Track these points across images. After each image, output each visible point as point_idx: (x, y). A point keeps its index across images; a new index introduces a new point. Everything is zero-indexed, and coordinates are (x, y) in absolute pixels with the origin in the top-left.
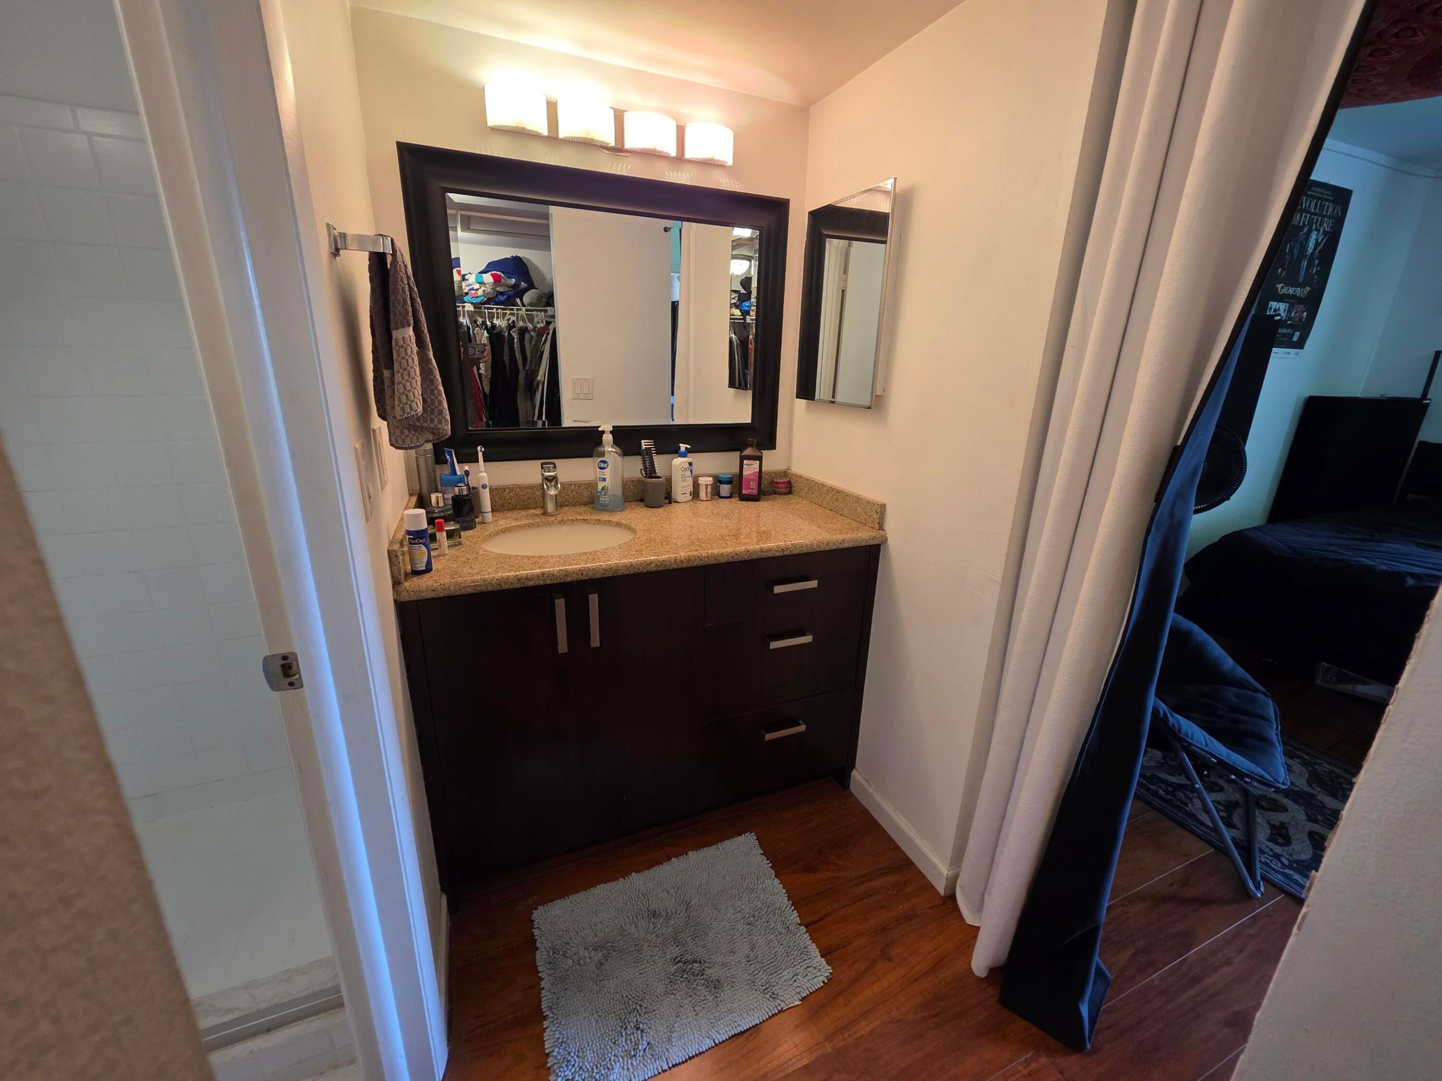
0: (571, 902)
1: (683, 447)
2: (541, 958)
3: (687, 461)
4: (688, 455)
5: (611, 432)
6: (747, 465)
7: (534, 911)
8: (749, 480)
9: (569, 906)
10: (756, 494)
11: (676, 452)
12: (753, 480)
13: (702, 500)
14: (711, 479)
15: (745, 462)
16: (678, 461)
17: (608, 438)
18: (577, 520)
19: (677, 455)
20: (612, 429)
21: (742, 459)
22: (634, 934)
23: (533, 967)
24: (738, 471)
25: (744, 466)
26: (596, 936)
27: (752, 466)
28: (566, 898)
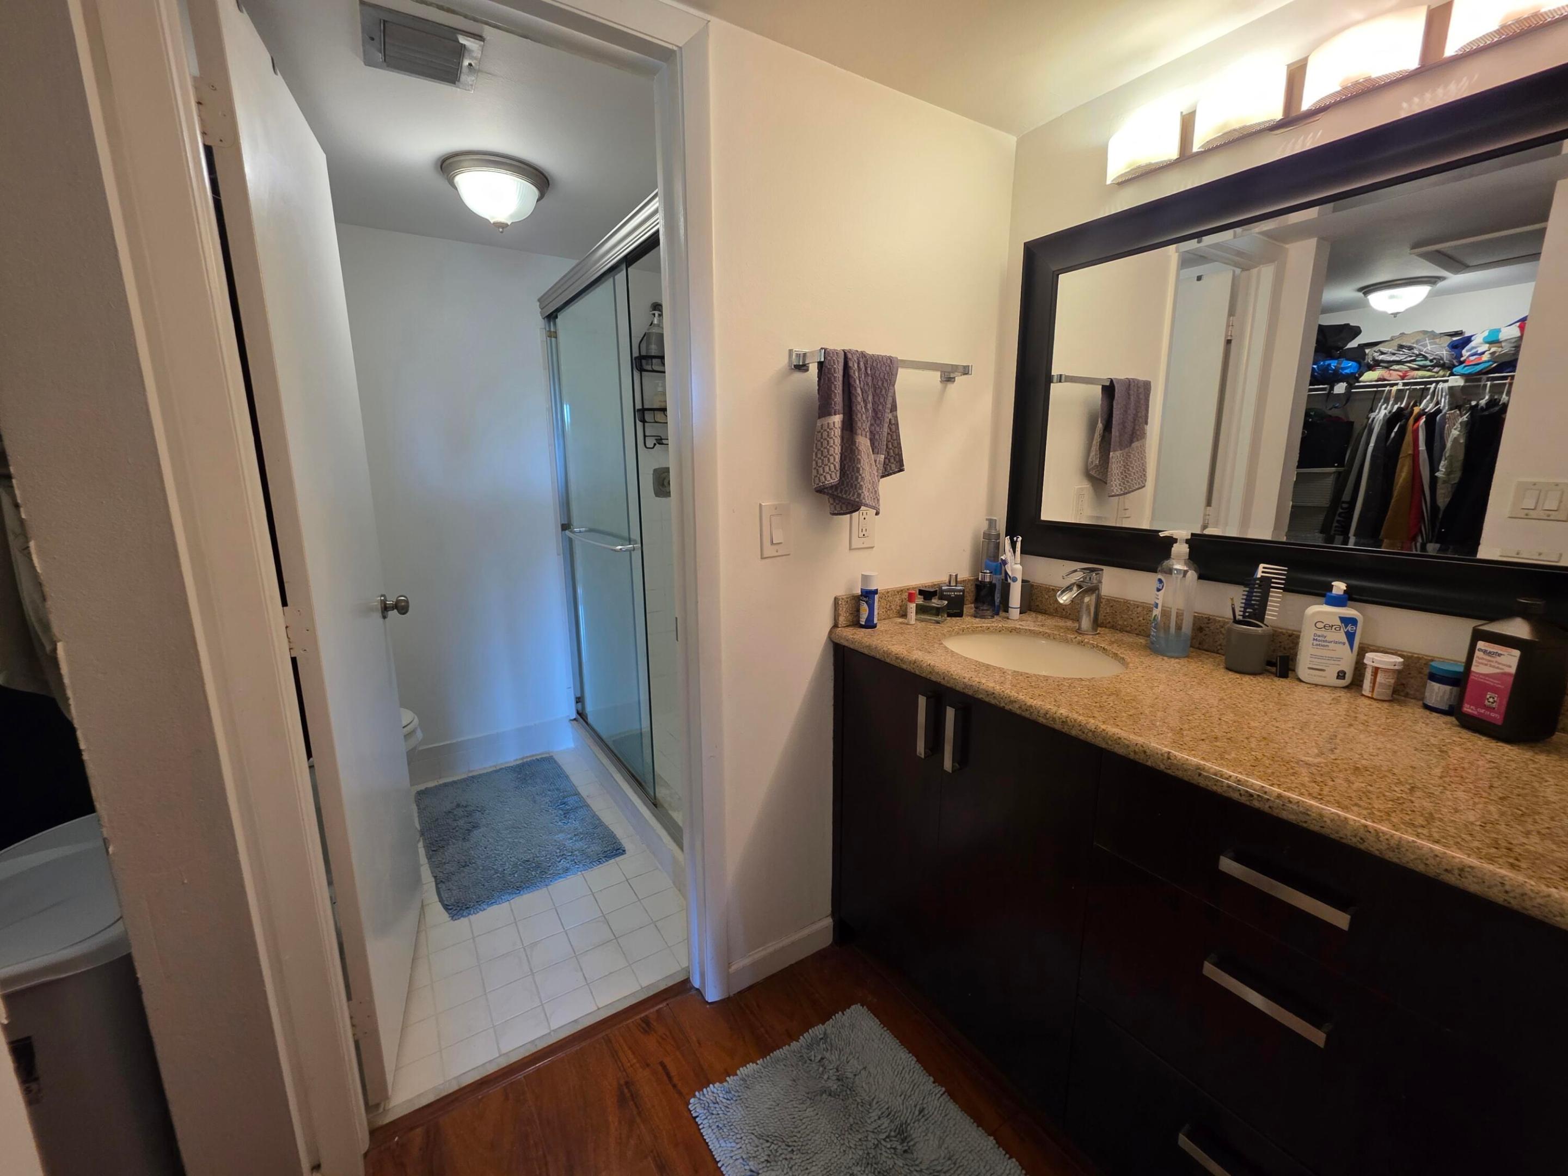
0: (881, 1035)
1: (1339, 587)
2: (818, 1030)
3: (1339, 613)
4: (1349, 603)
5: (1187, 541)
6: (1485, 652)
7: (859, 1004)
8: (1484, 687)
9: (877, 1034)
10: (1500, 723)
11: (1321, 592)
12: (1494, 690)
13: (1363, 695)
14: (1401, 660)
15: (1481, 644)
16: (1318, 610)
17: (1180, 549)
18: (1097, 646)
19: (1323, 599)
20: (1189, 537)
21: (1478, 635)
22: (870, 1118)
23: (807, 1026)
24: (1463, 658)
25: (1477, 653)
26: (855, 1075)
27: (1498, 659)
28: (885, 1028)
